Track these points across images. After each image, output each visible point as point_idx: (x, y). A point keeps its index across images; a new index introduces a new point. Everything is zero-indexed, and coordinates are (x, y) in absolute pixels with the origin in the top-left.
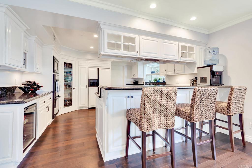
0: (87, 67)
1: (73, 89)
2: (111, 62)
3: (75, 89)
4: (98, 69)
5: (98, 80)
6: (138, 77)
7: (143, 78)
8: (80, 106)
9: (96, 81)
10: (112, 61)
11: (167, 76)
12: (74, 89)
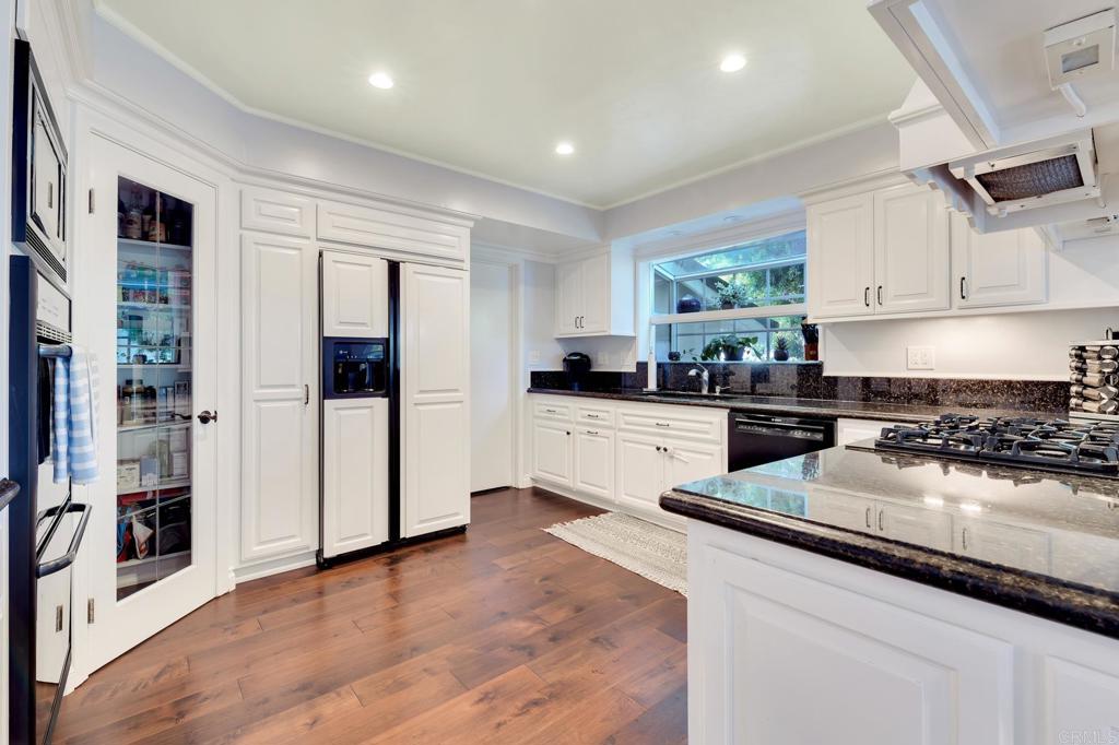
0: (312, 248)
1: (196, 421)
2: (471, 224)
3: (215, 418)
4: (394, 269)
5: (390, 345)
6: (613, 333)
7: (634, 338)
8: (257, 550)
9: (376, 353)
10: (476, 221)
11: (834, 324)
12: (204, 419)
